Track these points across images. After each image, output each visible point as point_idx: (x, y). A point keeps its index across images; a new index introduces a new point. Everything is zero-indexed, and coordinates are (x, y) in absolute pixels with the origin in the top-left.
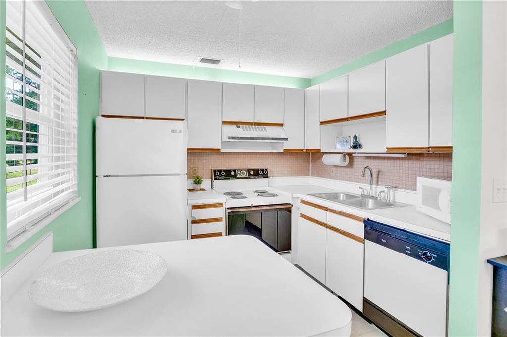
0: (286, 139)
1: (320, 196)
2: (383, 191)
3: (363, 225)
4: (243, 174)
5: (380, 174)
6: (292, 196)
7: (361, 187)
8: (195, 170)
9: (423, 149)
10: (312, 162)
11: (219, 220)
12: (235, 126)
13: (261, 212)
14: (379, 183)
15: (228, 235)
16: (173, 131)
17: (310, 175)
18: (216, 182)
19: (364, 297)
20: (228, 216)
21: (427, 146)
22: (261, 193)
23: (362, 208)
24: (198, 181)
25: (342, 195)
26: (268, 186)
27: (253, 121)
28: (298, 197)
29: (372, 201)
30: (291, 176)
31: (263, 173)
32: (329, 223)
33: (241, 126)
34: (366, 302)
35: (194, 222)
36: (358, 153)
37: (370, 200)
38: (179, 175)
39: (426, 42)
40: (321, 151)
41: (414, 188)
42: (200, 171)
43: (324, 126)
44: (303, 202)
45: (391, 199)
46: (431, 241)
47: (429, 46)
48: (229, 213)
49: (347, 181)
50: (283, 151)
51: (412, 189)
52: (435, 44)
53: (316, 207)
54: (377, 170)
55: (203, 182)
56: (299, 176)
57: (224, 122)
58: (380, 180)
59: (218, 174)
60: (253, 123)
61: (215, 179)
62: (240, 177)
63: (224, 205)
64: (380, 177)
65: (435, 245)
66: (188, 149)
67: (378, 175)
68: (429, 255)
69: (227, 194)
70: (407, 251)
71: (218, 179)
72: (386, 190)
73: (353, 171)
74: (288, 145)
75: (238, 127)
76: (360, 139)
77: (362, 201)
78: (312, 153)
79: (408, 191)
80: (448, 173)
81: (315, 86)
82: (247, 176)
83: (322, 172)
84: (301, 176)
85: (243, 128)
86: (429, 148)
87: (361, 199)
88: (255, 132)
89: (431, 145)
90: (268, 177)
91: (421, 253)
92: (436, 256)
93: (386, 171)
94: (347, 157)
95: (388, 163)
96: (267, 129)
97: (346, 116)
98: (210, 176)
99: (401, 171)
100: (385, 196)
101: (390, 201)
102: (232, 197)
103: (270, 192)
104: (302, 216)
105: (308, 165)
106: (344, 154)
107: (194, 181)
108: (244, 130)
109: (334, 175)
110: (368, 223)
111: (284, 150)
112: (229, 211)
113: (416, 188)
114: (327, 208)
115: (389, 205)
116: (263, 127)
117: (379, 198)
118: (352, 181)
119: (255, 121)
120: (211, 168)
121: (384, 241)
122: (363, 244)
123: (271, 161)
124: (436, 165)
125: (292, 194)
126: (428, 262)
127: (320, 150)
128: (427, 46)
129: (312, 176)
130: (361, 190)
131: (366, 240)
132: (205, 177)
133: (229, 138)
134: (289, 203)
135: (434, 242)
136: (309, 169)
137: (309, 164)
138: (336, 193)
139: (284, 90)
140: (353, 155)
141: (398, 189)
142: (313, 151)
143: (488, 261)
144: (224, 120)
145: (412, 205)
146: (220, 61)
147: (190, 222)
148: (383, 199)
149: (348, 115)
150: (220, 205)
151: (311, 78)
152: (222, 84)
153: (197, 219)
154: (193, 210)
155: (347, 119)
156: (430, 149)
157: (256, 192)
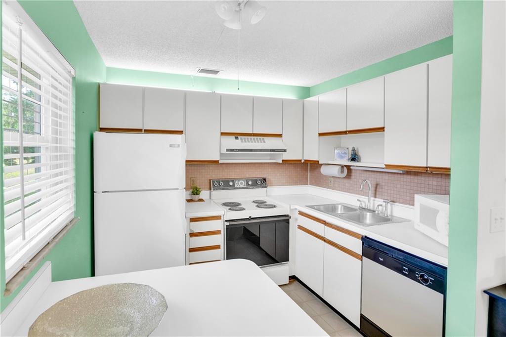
0: (285, 151)
1: (317, 208)
2: (381, 205)
3: (360, 242)
4: (241, 183)
5: (378, 187)
6: (290, 207)
7: (359, 199)
8: (193, 180)
9: (421, 169)
10: (310, 171)
11: (218, 232)
12: (234, 137)
13: (260, 224)
14: (377, 196)
15: (227, 259)
16: (171, 146)
17: (309, 183)
18: (214, 193)
19: (361, 314)
20: (227, 229)
21: (425, 166)
22: (260, 204)
23: (360, 225)
24: (196, 192)
25: (340, 206)
26: (267, 196)
27: (252, 132)
28: (296, 209)
29: (370, 215)
30: (290, 185)
31: (261, 182)
32: (328, 237)
33: (239, 137)
34: (363, 318)
35: (192, 235)
36: (357, 166)
37: (368, 214)
38: (178, 189)
39: (425, 61)
40: (320, 163)
41: (411, 203)
42: (198, 181)
43: (323, 138)
44: (301, 213)
45: (389, 213)
46: (428, 264)
47: (428, 65)
48: (227, 226)
49: (346, 192)
50: (281, 162)
51: (409, 204)
52: (434, 63)
53: (314, 220)
54: (375, 183)
55: (201, 192)
56: (297, 185)
57: (222, 134)
58: (377, 193)
59: (216, 184)
60: (251, 134)
61: (214, 190)
62: (238, 187)
63: (222, 218)
64: (377, 189)
65: (432, 268)
66: (187, 161)
67: (376, 188)
68: (426, 277)
69: (225, 204)
70: (404, 272)
71: (217, 190)
72: (384, 204)
73: (351, 182)
74: (286, 156)
75: (237, 138)
76: (358, 151)
77: (359, 215)
78: (310, 164)
79: (405, 205)
80: (445, 191)
81: (314, 97)
82: (246, 186)
83: (321, 181)
84: (299, 185)
85: (241, 139)
86: (427, 167)
87: (358, 212)
88: (254, 143)
89: (429, 165)
90: (266, 187)
91: (418, 275)
92: (433, 279)
93: (383, 184)
94: (345, 169)
95: (386, 177)
96: (265, 140)
97: (344, 130)
98: (209, 187)
99: (399, 186)
100: (382, 210)
101: (387, 216)
102: (230, 209)
103: (268, 203)
104: (300, 227)
105: (306, 174)
106: (342, 166)
107: (193, 192)
108: (242, 142)
109: (332, 185)
110: (366, 240)
111: (283, 161)
112: (228, 224)
113: (414, 203)
114: (325, 221)
115: (386, 220)
116: (262, 138)
117: (376, 212)
118: (350, 193)
119: (254, 133)
120: (209, 178)
121: (382, 260)
122: (361, 261)
123: (270, 170)
124: (434, 182)
125: (290, 205)
126: (425, 284)
127: (318, 161)
128: (426, 66)
129: (310, 184)
130: (359, 202)
131: (363, 257)
132: (203, 187)
133: (228, 150)
134: (286, 214)
135: (431, 265)
136: (307, 178)
137: (307, 172)
138: (334, 205)
139: (283, 101)
140: (351, 167)
141: (396, 204)
142: (312, 162)
143: (485, 292)
144: (222, 131)
145: (409, 221)
146: (218, 72)
147: (188, 236)
148: (381, 212)
149: (346, 128)
150: (219, 218)
151: (309, 86)
152: (221, 96)
153: (195, 232)
154: (191, 223)
155: (345, 133)
156: (428, 169)
157: (254, 202)
